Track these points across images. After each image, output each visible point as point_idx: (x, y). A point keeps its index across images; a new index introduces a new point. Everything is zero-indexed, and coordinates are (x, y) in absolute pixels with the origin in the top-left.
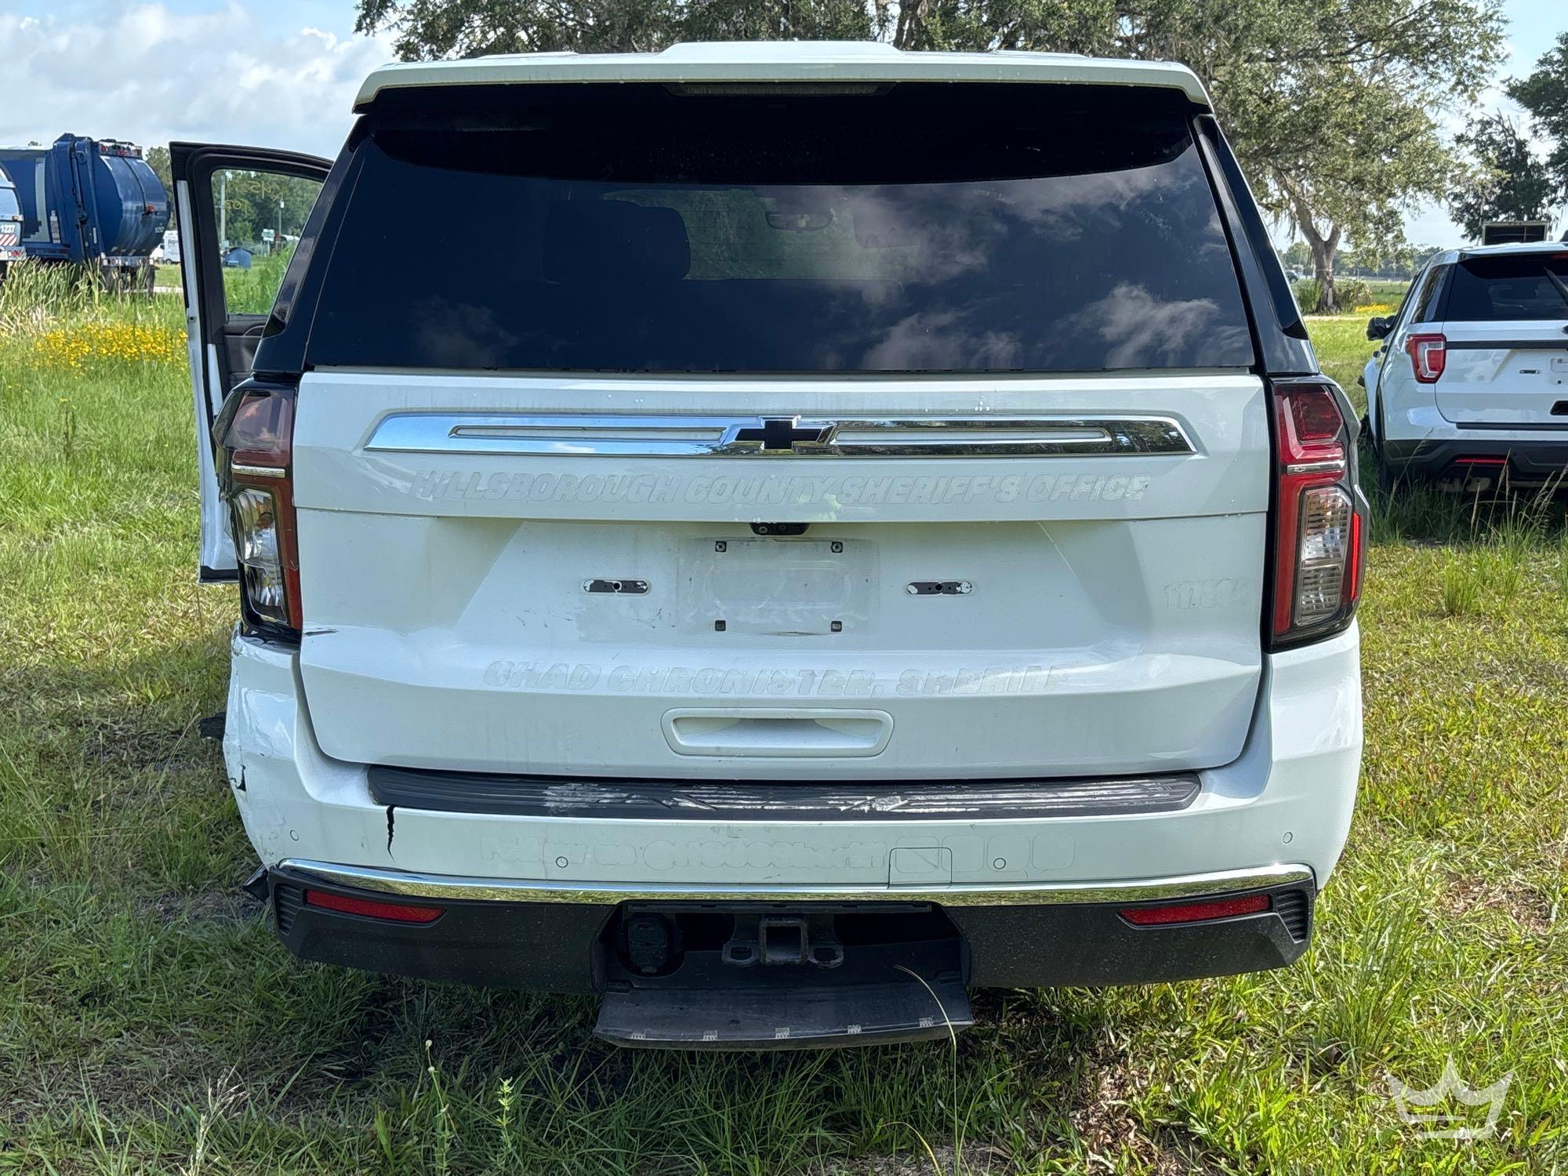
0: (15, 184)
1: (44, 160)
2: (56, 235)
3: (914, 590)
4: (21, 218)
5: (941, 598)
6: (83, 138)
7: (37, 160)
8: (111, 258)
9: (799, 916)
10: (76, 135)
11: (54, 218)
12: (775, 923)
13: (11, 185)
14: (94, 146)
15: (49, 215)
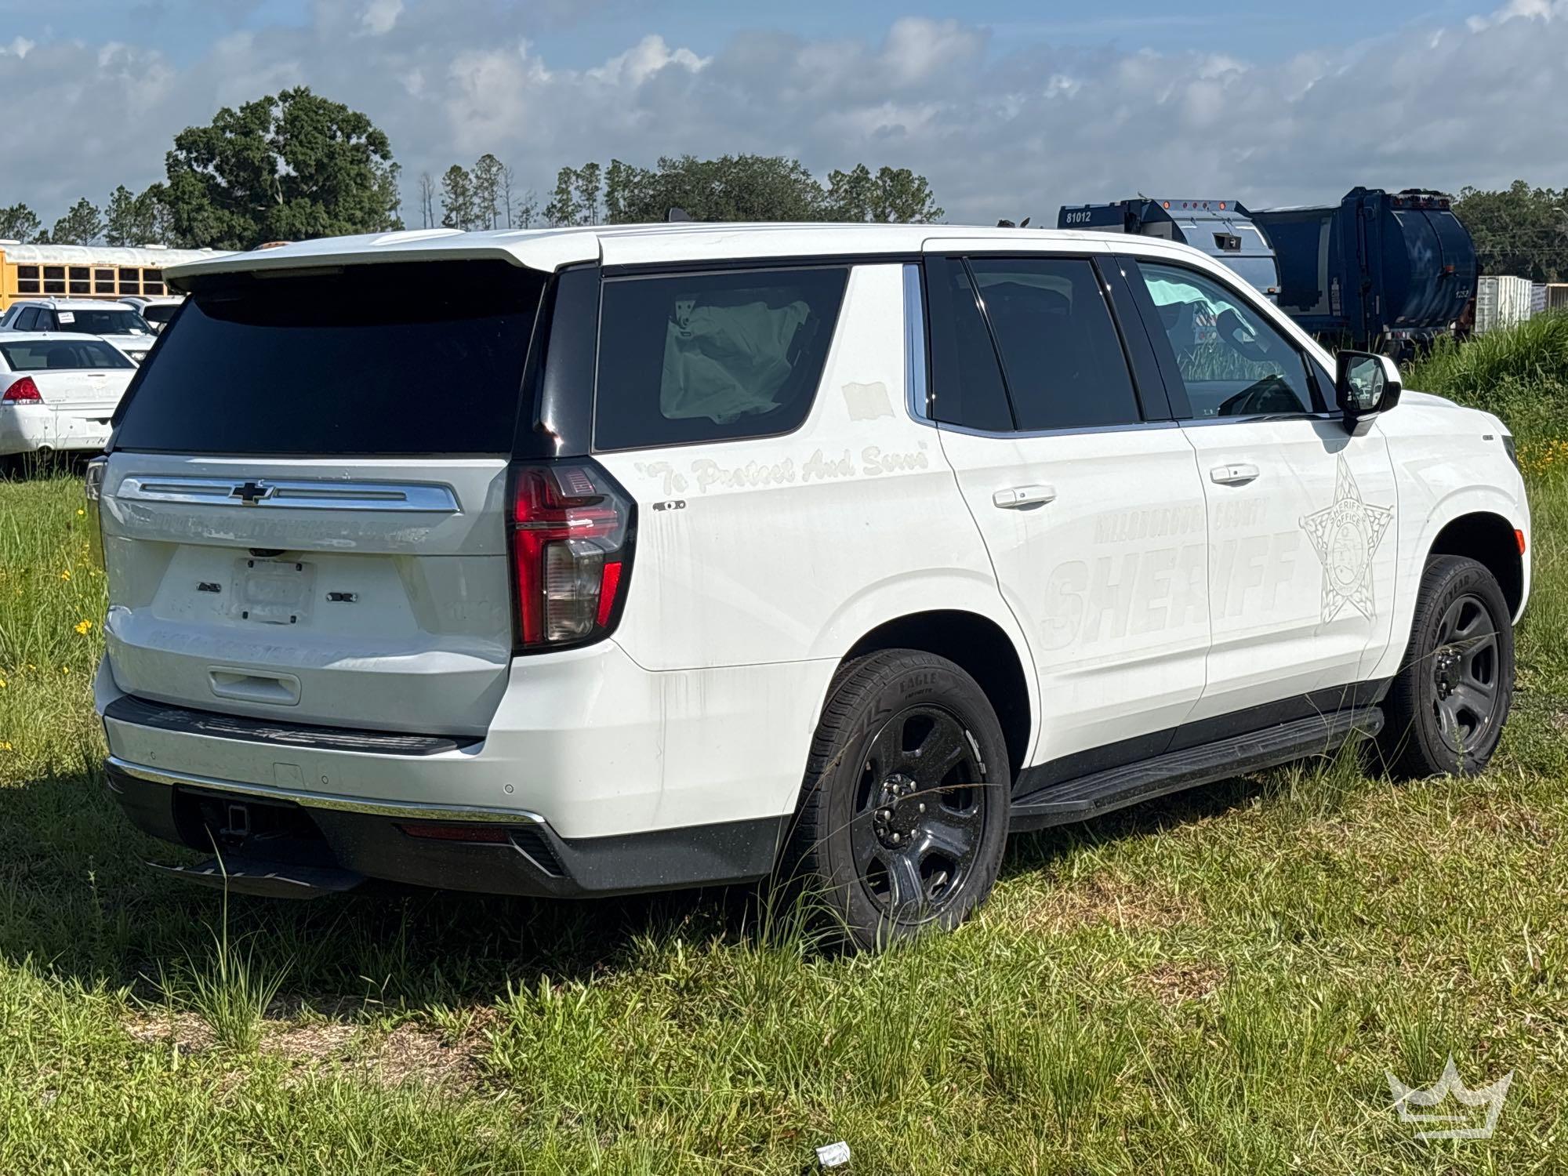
0: (1276, 252)
1: (1330, 220)
2: (1336, 306)
3: (330, 598)
4: (1278, 290)
5: (342, 603)
6: (1375, 191)
7: (1323, 221)
8: (1396, 330)
9: (242, 804)
10: (1368, 188)
11: (1335, 287)
12: (235, 807)
13: (1271, 253)
14: (1385, 200)
15: (1330, 283)
